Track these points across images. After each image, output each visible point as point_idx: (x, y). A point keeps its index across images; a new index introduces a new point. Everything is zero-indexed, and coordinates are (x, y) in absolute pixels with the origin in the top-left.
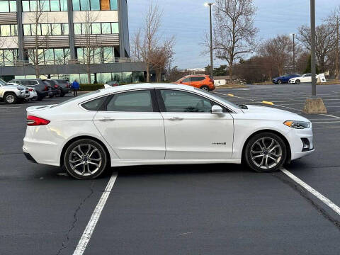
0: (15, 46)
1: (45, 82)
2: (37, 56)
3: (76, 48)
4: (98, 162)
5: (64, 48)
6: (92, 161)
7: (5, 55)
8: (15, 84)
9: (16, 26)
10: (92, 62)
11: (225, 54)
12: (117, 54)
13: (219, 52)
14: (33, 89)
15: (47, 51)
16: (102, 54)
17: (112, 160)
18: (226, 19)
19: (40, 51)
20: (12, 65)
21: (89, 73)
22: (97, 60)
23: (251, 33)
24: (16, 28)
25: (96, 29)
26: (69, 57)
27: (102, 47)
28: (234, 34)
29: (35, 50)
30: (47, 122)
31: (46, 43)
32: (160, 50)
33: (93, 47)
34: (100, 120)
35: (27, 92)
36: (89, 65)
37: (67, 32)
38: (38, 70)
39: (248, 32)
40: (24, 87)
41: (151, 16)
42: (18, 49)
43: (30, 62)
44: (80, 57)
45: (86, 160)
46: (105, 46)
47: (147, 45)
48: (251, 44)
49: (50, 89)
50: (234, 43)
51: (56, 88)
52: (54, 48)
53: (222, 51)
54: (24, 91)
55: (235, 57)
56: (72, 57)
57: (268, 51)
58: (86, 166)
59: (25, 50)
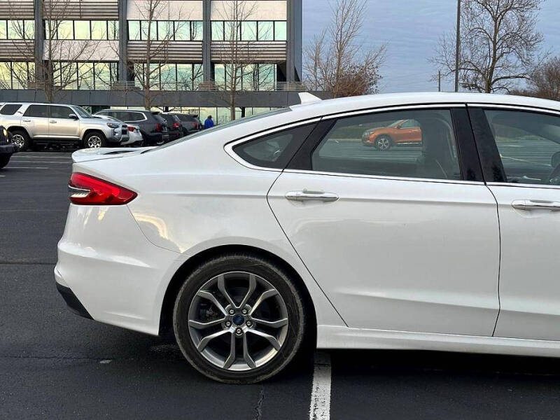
0: (113, 56)
1: (158, 116)
2: (149, 74)
3: (213, 64)
4: (276, 332)
5: (193, 63)
6: (259, 327)
7: (97, 72)
8: (105, 117)
9: (117, 22)
10: (238, 88)
11: (476, 79)
12: (281, 76)
13: (465, 77)
14: (137, 127)
15: (165, 67)
16: (256, 74)
17: (321, 327)
18: (482, 16)
19: (153, 66)
20: (107, 88)
21: (233, 106)
22: (247, 85)
23: (528, 44)
24: (117, 27)
25: (248, 33)
26: (200, 79)
27: (257, 63)
28: (495, 44)
29: (145, 65)
30: (129, 196)
31: (163, 53)
32: (357, 70)
33: (242, 63)
34: (290, 199)
35: (124, 132)
36: (234, 92)
37: (199, 36)
38: (149, 98)
39: (521, 40)
40: (121, 124)
41: (346, 10)
42: (118, 62)
43: (137, 83)
44: (219, 78)
45: (238, 320)
46: (263, 62)
47: (336, 60)
48: (526, 63)
49: (166, 130)
50: (494, 61)
51: (176, 129)
52: (176, 62)
53: (471, 74)
54: (119, 129)
55: (494, 86)
56: (205, 79)
57: (549, 80)
58: (239, 341)
59: (130, 63)
